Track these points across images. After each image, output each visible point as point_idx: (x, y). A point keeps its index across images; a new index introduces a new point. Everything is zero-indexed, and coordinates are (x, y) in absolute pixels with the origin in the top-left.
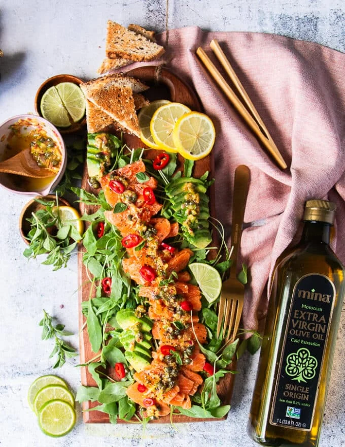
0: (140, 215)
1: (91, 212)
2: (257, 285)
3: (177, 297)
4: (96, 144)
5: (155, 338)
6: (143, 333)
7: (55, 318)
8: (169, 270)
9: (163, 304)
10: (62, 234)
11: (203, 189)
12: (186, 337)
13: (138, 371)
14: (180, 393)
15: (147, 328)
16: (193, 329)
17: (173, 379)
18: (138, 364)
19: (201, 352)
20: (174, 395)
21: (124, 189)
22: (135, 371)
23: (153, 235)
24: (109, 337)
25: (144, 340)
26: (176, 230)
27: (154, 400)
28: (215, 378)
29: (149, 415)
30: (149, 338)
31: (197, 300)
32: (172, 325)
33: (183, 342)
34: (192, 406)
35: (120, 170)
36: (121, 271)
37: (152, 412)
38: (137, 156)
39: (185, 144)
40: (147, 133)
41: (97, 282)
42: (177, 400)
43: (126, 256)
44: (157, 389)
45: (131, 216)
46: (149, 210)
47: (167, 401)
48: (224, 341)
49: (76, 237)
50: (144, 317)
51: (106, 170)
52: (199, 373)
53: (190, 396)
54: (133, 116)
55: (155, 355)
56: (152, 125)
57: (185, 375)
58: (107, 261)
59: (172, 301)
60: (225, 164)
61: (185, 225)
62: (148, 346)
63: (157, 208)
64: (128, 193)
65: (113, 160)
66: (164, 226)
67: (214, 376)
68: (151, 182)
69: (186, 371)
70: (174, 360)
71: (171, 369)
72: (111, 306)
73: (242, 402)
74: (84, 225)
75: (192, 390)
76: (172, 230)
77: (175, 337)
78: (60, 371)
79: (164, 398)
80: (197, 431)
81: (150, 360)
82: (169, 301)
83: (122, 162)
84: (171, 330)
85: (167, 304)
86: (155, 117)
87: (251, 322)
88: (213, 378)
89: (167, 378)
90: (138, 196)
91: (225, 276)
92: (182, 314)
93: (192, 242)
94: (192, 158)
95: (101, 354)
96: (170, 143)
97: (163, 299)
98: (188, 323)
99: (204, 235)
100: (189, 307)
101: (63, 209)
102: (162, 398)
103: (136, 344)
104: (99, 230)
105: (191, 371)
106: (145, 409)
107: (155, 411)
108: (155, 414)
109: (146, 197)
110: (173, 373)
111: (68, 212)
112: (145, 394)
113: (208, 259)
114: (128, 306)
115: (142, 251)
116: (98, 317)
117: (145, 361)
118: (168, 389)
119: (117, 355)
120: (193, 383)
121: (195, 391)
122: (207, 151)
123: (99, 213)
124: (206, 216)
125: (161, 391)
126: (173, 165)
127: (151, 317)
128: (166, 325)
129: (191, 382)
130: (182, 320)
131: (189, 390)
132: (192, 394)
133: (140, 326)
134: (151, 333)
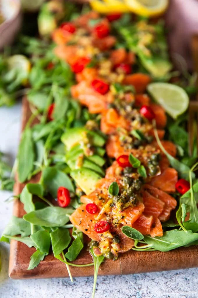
5: (110, 153)
6: (93, 148)
12: (149, 147)
13: (88, 193)
14: (146, 213)
15: (99, 141)
17: (134, 191)
19: (171, 166)
20: (137, 212)
22: (84, 194)
24: (53, 163)
25: (96, 153)
27: (110, 224)
28: (193, 191)
29: (103, 250)
30: (102, 152)
32: (131, 136)
33: (146, 153)
34: (164, 234)
37: (107, 242)
42: (143, 224)
44: (112, 205)
47: (129, 221)
55: (110, 170)
57: (152, 194)
59: (129, 108)
62: (101, 162)
67: (191, 190)
69: (152, 188)
71: (131, 181)
75: (162, 214)
76: (127, 58)
77: (136, 147)
79: (123, 217)
80: (177, 291)
81: (103, 175)
82: (125, 109)
84: (130, 140)
85: (122, 112)
88: (190, 194)
89: (126, 191)
92: (142, 122)
97: (118, 107)
98: (151, 133)
102: (119, 217)
103: (85, 159)
105: (159, 189)
106: (97, 244)
107: (111, 243)
108: (111, 247)
110: (135, 185)
112: (97, 217)
114: (76, 124)
117: (97, 176)
118: (127, 205)
120: (163, 204)
121: (167, 214)
127: (105, 129)
128: (123, 136)
129: (161, 202)
130: (142, 129)
131: (159, 213)
132: (164, 218)
133: (90, 138)
134: (104, 147)
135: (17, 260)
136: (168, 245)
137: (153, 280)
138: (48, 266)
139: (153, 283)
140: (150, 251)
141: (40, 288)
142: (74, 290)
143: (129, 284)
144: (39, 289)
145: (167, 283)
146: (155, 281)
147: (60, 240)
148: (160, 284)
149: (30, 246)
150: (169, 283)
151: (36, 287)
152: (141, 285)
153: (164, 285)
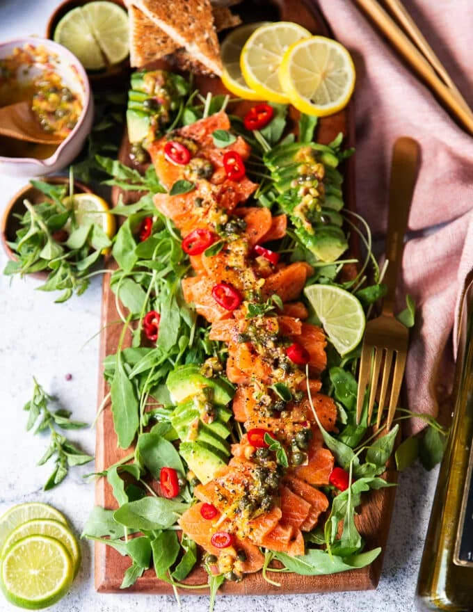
0: (218, 198)
1: (130, 202)
2: (433, 332)
3: (280, 340)
4: (145, 87)
5: (238, 417)
6: (214, 410)
7: (54, 398)
8: (267, 292)
9: (253, 351)
10: (77, 239)
11: (332, 161)
12: (296, 414)
13: (204, 482)
14: (283, 523)
15: (222, 397)
16: (311, 403)
17: (269, 491)
18: (204, 467)
19: (325, 446)
20: (270, 523)
21: (191, 155)
22: (198, 482)
23: (239, 230)
24: (152, 421)
25: (217, 419)
26: (282, 228)
27: (233, 536)
28: (352, 492)
29: (222, 570)
30: (226, 417)
31: (318, 348)
32: (270, 392)
33: (290, 424)
34: (306, 553)
35: (186, 128)
36: (179, 298)
37: (228, 561)
38: (215, 108)
39: (300, 87)
40: (236, 72)
41: (134, 322)
42: (278, 538)
43: (190, 273)
44: (237, 512)
45: (200, 200)
46: (233, 190)
47: (258, 536)
48: (369, 431)
49: (101, 243)
50: (218, 377)
51: (160, 130)
52: (321, 489)
53: (304, 533)
54: (210, 34)
55: (237, 449)
56: (244, 57)
57: (293, 490)
58: (153, 284)
59: (270, 345)
60: (374, 132)
61: (297, 214)
62: (224, 433)
63: (247, 187)
64: (198, 163)
65: (173, 114)
66: (261, 219)
67: (349, 491)
68: (239, 145)
69: (296, 482)
70: (271, 455)
71: (265, 472)
72: (157, 360)
73: (410, 563)
74: (117, 221)
75: (307, 520)
76: (274, 226)
77: (276, 414)
78: (56, 495)
79: (251, 530)
81: (227, 458)
82: (264, 344)
83: (189, 116)
84: (268, 400)
85: (261, 351)
86: (249, 44)
87: (423, 401)
88: (347, 495)
89: (257, 490)
90: (214, 168)
91: (374, 313)
92: (289, 371)
93: (309, 245)
94: (313, 112)
95: (135, 453)
96: (274, 84)
97: (254, 341)
98: (300, 388)
99: (334, 235)
100: (302, 358)
101: (80, 198)
102: (246, 529)
103: (200, 427)
104: (143, 229)
105: (306, 482)
106: (214, 559)
107: (233, 560)
108: (233, 567)
109: (229, 168)
110: (270, 481)
111: (90, 202)
112: (216, 524)
113: (340, 279)
114: (189, 358)
115: (218, 260)
116: (132, 381)
117: (217, 459)
118: (259, 512)
119: (165, 456)
120: (310, 506)
121: (313, 522)
122: (341, 101)
123: (144, 202)
124: (338, 205)
125: (245, 514)
126: (280, 123)
127: (232, 377)
128: (258, 392)
129: (306, 503)
130: (289, 383)
131: (302, 520)
132: (307, 529)
133: (209, 392)
134: (230, 407)
135: (106, 573)
136: (309, 569)
137: (289, 600)
138: (148, 584)
139: (289, 604)
140: (286, 573)
141: (137, 603)
142: (184, 609)
143: (257, 604)
144: (135, 604)
145: (307, 606)
146: (292, 602)
147: (165, 552)
148: (298, 607)
149: (123, 554)
150: (310, 606)
151: (132, 602)
152: (273, 606)
153: (304, 609)
